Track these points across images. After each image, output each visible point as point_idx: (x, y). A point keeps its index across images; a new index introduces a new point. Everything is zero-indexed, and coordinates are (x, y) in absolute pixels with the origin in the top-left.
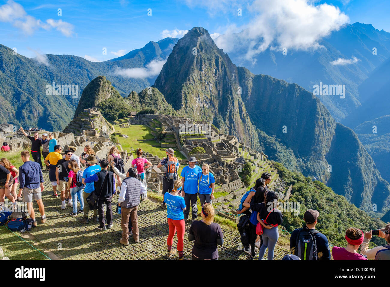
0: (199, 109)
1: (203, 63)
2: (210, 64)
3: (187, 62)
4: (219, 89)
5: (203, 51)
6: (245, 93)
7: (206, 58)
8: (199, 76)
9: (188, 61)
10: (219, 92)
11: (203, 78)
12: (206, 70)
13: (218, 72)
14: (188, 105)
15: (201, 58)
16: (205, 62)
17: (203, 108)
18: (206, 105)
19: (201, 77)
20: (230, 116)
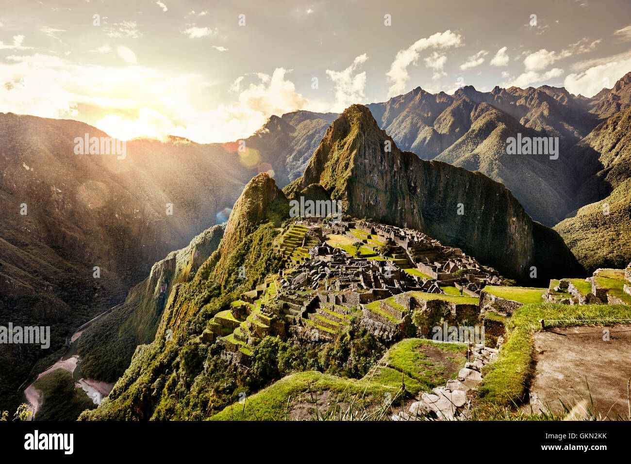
0: (365, 208)
1: (367, 149)
2: (375, 149)
3: (347, 149)
4: (387, 180)
5: (366, 134)
6: (413, 185)
7: (370, 143)
8: (362, 167)
9: (348, 147)
10: (386, 185)
11: (367, 168)
12: (371, 159)
13: (384, 160)
14: (354, 203)
15: (364, 143)
16: (369, 148)
17: (368, 205)
18: (372, 202)
19: (365, 166)
20: (401, 214)
